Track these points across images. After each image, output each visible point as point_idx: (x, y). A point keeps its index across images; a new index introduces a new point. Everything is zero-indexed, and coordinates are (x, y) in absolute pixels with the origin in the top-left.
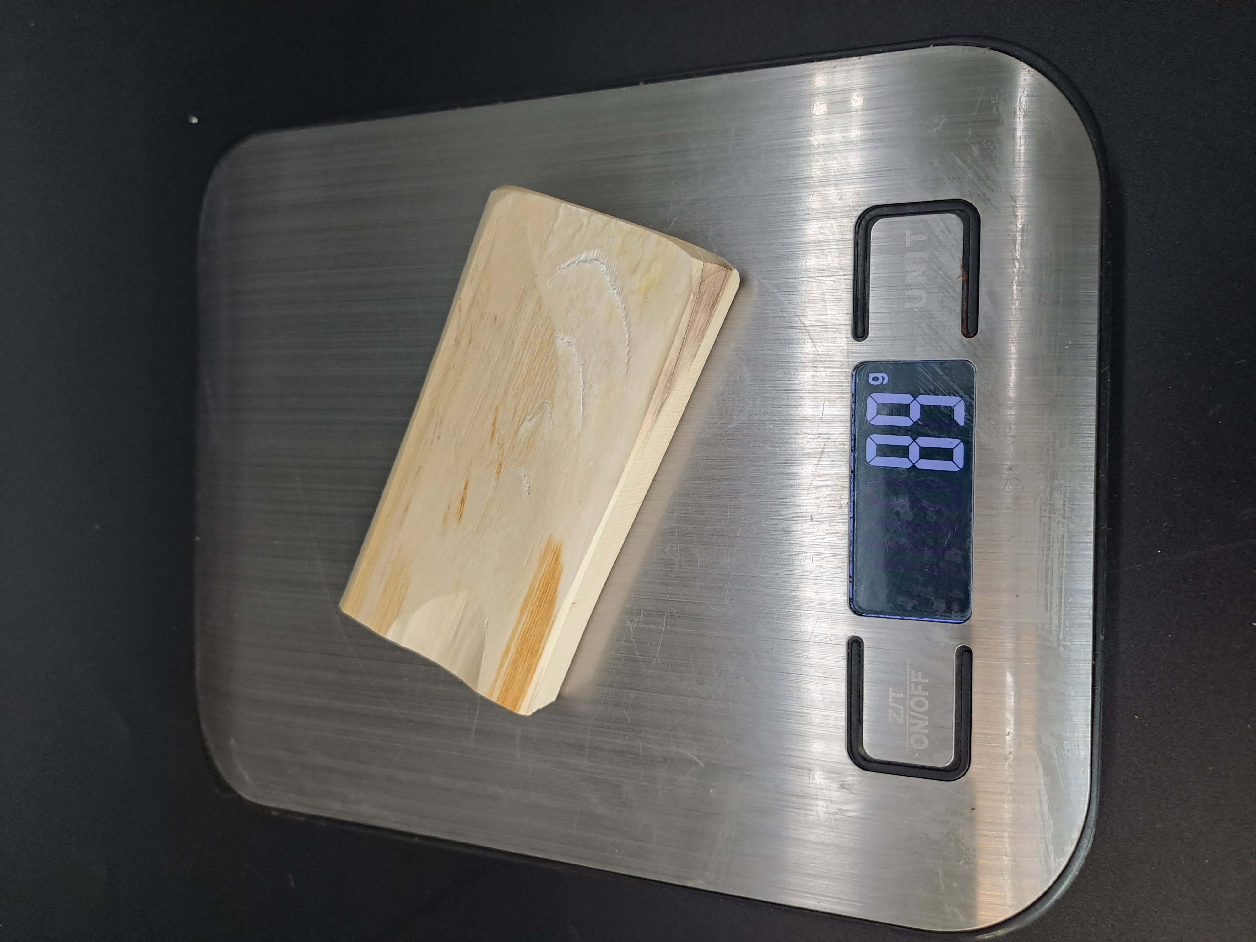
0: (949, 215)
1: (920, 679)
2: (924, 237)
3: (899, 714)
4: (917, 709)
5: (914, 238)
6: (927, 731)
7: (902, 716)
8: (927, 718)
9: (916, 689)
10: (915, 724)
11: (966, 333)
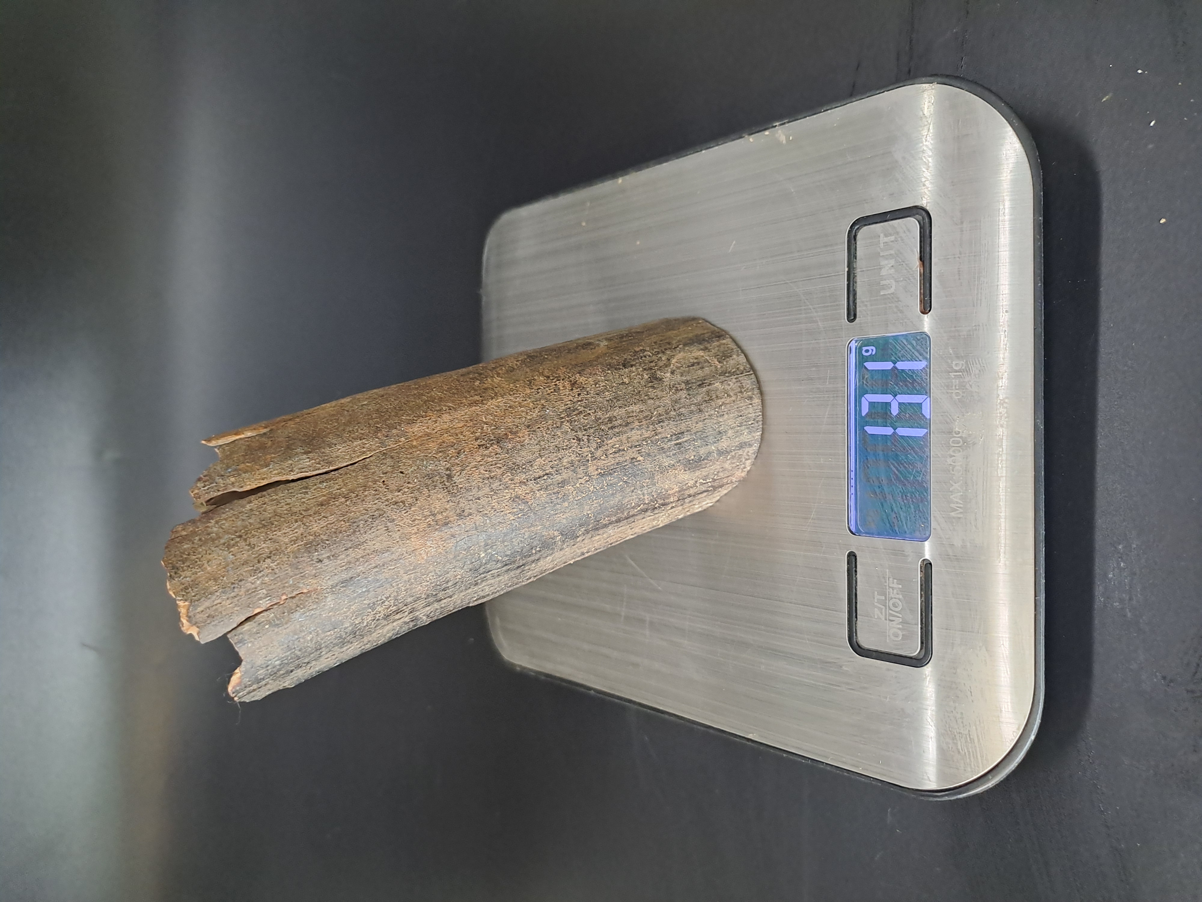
0: (909, 218)
1: (895, 586)
2: (892, 238)
3: (882, 613)
4: (893, 609)
5: (886, 239)
6: (901, 626)
7: (884, 614)
8: (901, 616)
9: (893, 593)
10: (893, 621)
11: (923, 311)
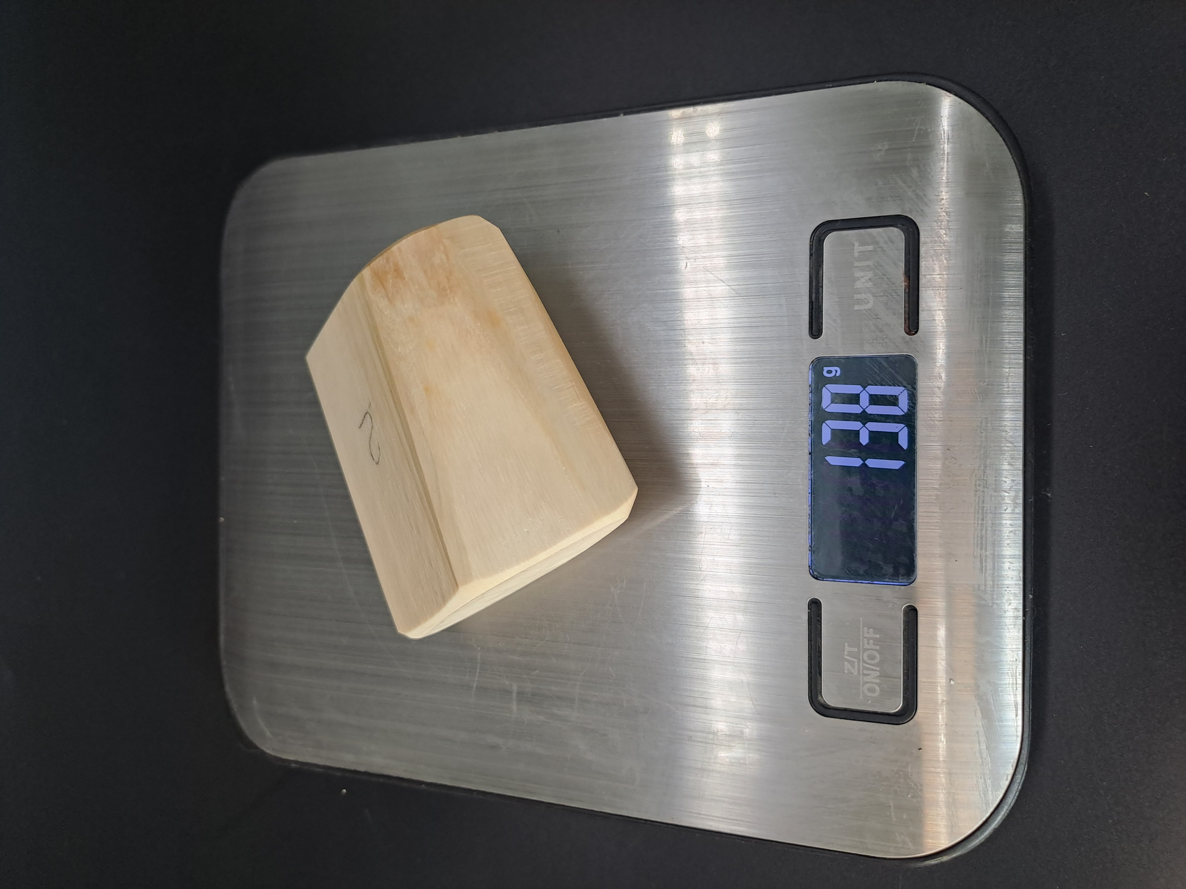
0: (892, 228)
1: (871, 635)
3: (853, 667)
5: (862, 248)
6: (878, 681)
7: (856, 668)
8: (878, 669)
9: (868, 644)
10: (868, 675)
11: (908, 331)
